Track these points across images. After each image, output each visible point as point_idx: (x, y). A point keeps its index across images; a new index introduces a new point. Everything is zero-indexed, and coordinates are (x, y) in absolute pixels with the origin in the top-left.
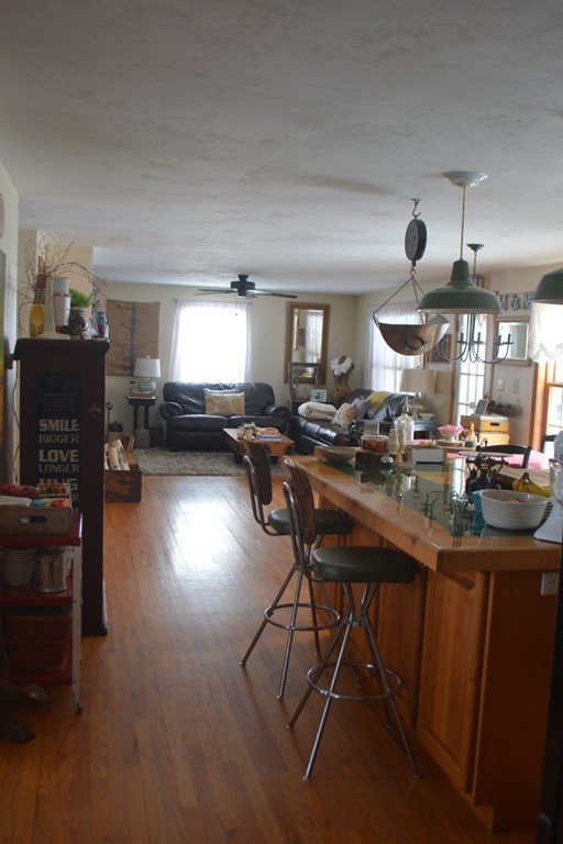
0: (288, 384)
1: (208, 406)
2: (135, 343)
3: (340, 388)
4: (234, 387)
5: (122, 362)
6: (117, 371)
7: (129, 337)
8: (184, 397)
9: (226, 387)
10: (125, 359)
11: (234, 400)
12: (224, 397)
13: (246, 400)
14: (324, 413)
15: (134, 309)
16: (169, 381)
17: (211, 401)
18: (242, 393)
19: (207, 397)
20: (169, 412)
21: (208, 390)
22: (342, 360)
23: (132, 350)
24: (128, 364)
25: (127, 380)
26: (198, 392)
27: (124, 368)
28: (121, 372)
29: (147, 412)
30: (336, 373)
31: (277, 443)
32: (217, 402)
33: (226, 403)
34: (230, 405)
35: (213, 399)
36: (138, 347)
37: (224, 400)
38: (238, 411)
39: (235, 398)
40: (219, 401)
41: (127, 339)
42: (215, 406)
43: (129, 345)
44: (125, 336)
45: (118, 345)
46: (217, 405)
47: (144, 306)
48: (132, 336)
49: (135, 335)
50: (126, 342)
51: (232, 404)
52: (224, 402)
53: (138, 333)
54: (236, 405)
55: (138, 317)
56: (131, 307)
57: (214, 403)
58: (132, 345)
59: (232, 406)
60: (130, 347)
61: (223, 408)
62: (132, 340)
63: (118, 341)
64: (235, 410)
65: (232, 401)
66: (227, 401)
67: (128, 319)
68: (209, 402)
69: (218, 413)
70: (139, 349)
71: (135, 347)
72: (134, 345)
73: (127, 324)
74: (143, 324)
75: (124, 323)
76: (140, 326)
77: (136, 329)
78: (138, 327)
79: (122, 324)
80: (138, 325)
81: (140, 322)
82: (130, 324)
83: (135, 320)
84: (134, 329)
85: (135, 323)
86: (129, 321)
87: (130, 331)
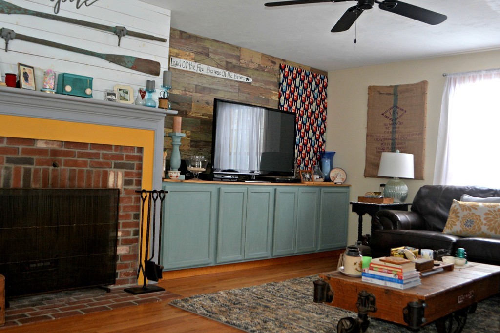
7: (391, 129)
11: (490, 213)
15: (395, 95)
23: (393, 144)
31: (388, 292)
32: (462, 214)
33: (476, 216)
34: (480, 220)
35: (458, 209)
36: (400, 141)
37: (473, 211)
38: (493, 232)
39: (492, 209)
40: (465, 213)
41: (388, 132)
42: (458, 220)
43: (390, 139)
44: (386, 128)
45: (378, 140)
46: (460, 219)
47: (408, 88)
48: (393, 128)
49: (397, 126)
50: (386, 135)
51: (485, 219)
52: (473, 214)
53: (401, 124)
54: (492, 220)
55: (400, 104)
56: (392, 92)
57: (458, 215)
58: (393, 139)
59: (485, 222)
60: (390, 142)
61: (469, 224)
62: (393, 132)
63: (379, 135)
64: (488, 229)
65: (486, 214)
66: (477, 213)
67: (390, 107)
68: (453, 213)
69: (461, 231)
70: (402, 144)
71: (396, 141)
72: (395, 139)
73: (388, 114)
74: (405, 111)
75: (386, 112)
76: (402, 115)
77: (398, 118)
78: (400, 116)
79: (383, 114)
80: (400, 113)
81: (402, 110)
82: (392, 113)
83: (397, 107)
84: (396, 119)
85: (397, 111)
86: (390, 109)
87: (391, 122)
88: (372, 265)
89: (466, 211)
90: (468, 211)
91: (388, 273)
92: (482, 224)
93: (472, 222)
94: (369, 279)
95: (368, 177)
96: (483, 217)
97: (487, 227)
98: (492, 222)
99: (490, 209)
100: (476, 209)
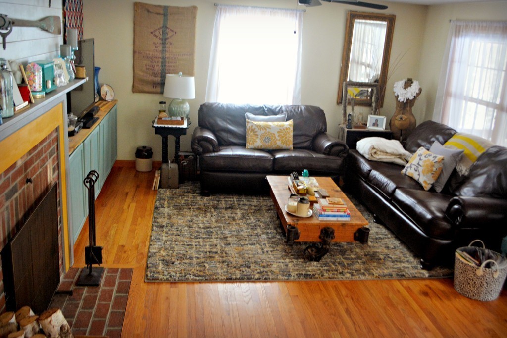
0: (342, 107)
1: (250, 137)
2: (167, 55)
3: (404, 117)
4: (280, 111)
5: (152, 78)
6: (146, 88)
7: (161, 48)
8: (222, 123)
9: (272, 112)
10: (155, 75)
11: (282, 130)
12: (269, 127)
13: (294, 129)
14: (392, 154)
15: (165, 15)
16: (206, 101)
17: (253, 130)
18: (291, 122)
19: (248, 126)
20: (201, 146)
21: (251, 115)
22: (408, 83)
23: (164, 63)
24: (159, 79)
25: (157, 98)
26: (238, 117)
27: (155, 84)
28: (151, 89)
29: (178, 143)
30: (401, 99)
31: (343, 225)
32: (260, 133)
33: (271, 134)
34: (275, 137)
35: (255, 129)
36: (171, 60)
37: (268, 130)
38: (285, 145)
39: (282, 128)
40: (263, 131)
41: (157, 51)
42: (258, 137)
43: (160, 58)
44: (156, 47)
45: (146, 57)
46: (259, 136)
47: (178, 11)
48: (163, 47)
49: (167, 46)
50: (156, 53)
51: (279, 136)
52: (269, 132)
53: (171, 44)
54: (283, 137)
55: (170, 24)
56: (162, 12)
57: (257, 133)
58: (164, 58)
59: (278, 138)
60: (161, 60)
61: (267, 140)
62: (163, 51)
63: (148, 52)
64: (281, 143)
65: (278, 132)
66: (272, 131)
67: (159, 27)
68: (251, 132)
69: (262, 146)
70: (172, 63)
71: (167, 60)
72: (166, 58)
73: (157, 33)
74: (176, 33)
75: (155, 31)
76: (172, 36)
77: (168, 38)
78: (171, 37)
79: (152, 33)
80: (170, 34)
81: (173, 31)
82: (161, 33)
83: (167, 27)
84: (166, 39)
85: (167, 32)
86: (159, 29)
87: (161, 41)
88: (324, 208)
89: (263, 130)
90: (265, 131)
91: (337, 212)
92: (277, 139)
93: (269, 139)
94: (324, 218)
95: (137, 92)
96: (277, 135)
97: (280, 142)
98: (284, 138)
99: (280, 128)
100: (270, 128)
